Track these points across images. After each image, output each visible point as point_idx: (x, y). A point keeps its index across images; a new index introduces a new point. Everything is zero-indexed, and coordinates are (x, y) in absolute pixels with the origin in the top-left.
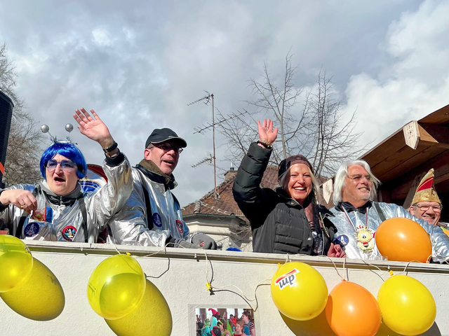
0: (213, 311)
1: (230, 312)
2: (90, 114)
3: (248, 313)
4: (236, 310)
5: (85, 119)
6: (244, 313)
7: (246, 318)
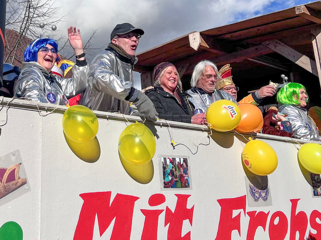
0: (170, 159)
1: (178, 160)
2: (77, 31)
3: (185, 160)
4: (180, 159)
5: (73, 33)
6: (184, 161)
7: (184, 164)
